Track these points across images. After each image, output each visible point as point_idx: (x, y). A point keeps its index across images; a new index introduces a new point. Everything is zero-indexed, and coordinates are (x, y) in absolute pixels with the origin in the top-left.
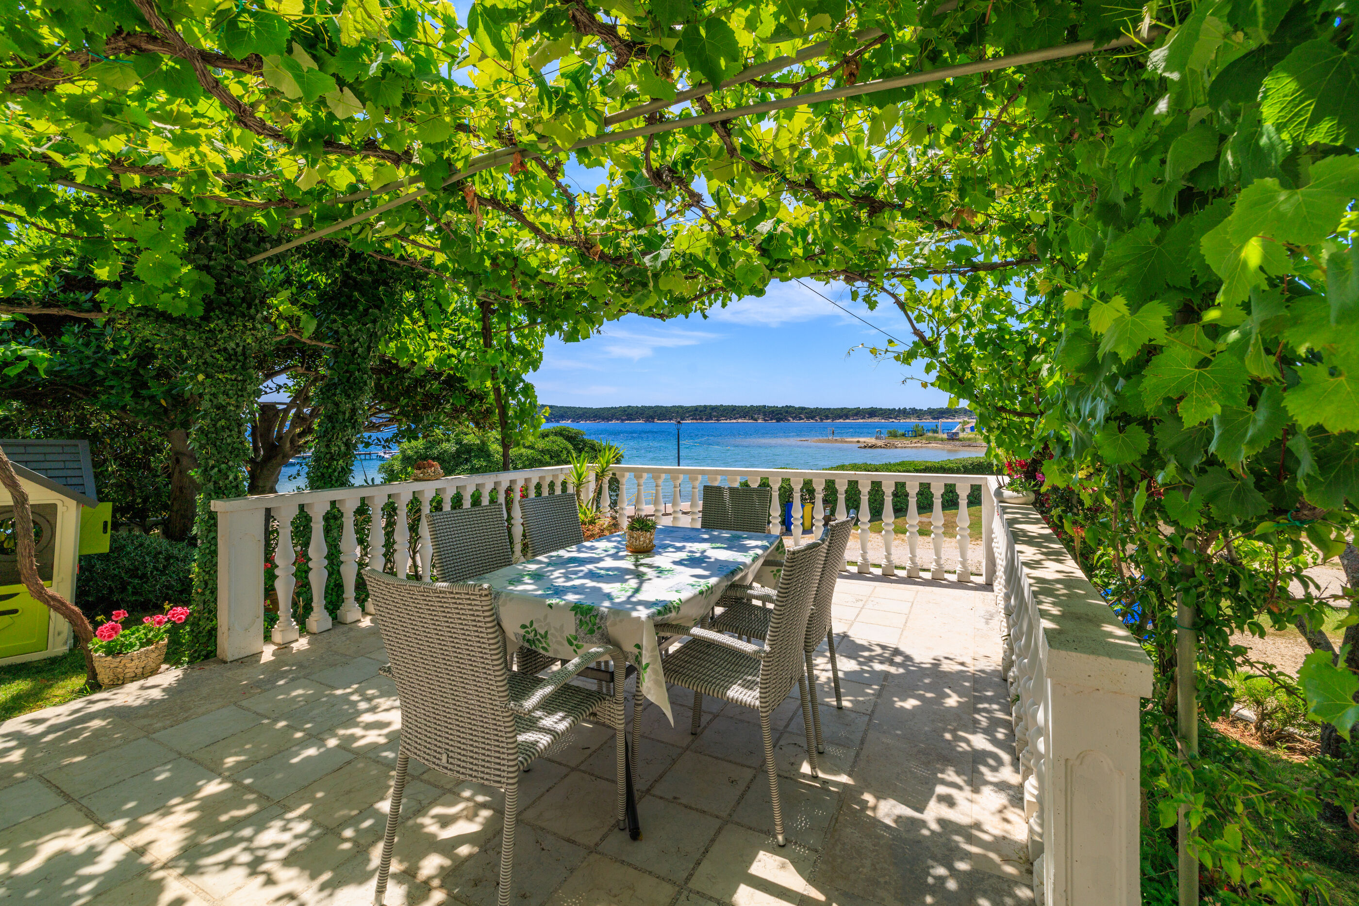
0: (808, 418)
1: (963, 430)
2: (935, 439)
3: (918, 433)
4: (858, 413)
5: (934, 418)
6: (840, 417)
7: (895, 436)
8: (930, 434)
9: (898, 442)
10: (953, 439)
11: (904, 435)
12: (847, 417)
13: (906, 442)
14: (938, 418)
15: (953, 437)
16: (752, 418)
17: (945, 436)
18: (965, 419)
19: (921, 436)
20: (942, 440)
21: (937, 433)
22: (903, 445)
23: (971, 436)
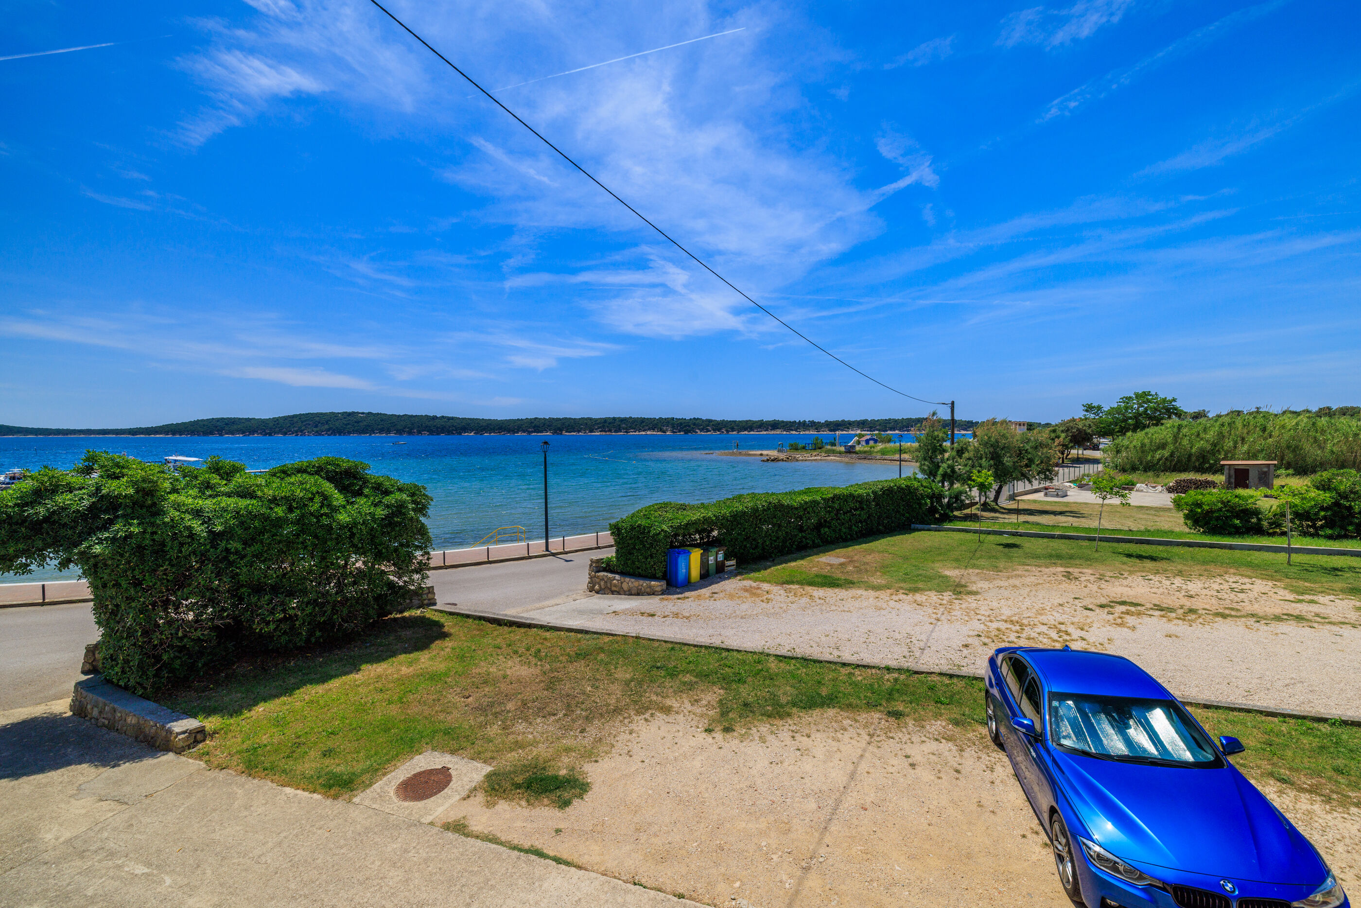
0: (715, 430)
1: (859, 443)
2: (833, 452)
3: (818, 447)
4: (761, 425)
5: (831, 431)
6: (745, 430)
7: (797, 449)
8: (829, 447)
9: (799, 456)
10: (850, 452)
11: (804, 448)
12: (751, 429)
13: (806, 455)
14: (834, 430)
15: (850, 450)
16: (661, 430)
17: (843, 449)
18: (859, 432)
19: (820, 448)
20: (840, 453)
21: (835, 446)
22: (804, 458)
23: (866, 449)
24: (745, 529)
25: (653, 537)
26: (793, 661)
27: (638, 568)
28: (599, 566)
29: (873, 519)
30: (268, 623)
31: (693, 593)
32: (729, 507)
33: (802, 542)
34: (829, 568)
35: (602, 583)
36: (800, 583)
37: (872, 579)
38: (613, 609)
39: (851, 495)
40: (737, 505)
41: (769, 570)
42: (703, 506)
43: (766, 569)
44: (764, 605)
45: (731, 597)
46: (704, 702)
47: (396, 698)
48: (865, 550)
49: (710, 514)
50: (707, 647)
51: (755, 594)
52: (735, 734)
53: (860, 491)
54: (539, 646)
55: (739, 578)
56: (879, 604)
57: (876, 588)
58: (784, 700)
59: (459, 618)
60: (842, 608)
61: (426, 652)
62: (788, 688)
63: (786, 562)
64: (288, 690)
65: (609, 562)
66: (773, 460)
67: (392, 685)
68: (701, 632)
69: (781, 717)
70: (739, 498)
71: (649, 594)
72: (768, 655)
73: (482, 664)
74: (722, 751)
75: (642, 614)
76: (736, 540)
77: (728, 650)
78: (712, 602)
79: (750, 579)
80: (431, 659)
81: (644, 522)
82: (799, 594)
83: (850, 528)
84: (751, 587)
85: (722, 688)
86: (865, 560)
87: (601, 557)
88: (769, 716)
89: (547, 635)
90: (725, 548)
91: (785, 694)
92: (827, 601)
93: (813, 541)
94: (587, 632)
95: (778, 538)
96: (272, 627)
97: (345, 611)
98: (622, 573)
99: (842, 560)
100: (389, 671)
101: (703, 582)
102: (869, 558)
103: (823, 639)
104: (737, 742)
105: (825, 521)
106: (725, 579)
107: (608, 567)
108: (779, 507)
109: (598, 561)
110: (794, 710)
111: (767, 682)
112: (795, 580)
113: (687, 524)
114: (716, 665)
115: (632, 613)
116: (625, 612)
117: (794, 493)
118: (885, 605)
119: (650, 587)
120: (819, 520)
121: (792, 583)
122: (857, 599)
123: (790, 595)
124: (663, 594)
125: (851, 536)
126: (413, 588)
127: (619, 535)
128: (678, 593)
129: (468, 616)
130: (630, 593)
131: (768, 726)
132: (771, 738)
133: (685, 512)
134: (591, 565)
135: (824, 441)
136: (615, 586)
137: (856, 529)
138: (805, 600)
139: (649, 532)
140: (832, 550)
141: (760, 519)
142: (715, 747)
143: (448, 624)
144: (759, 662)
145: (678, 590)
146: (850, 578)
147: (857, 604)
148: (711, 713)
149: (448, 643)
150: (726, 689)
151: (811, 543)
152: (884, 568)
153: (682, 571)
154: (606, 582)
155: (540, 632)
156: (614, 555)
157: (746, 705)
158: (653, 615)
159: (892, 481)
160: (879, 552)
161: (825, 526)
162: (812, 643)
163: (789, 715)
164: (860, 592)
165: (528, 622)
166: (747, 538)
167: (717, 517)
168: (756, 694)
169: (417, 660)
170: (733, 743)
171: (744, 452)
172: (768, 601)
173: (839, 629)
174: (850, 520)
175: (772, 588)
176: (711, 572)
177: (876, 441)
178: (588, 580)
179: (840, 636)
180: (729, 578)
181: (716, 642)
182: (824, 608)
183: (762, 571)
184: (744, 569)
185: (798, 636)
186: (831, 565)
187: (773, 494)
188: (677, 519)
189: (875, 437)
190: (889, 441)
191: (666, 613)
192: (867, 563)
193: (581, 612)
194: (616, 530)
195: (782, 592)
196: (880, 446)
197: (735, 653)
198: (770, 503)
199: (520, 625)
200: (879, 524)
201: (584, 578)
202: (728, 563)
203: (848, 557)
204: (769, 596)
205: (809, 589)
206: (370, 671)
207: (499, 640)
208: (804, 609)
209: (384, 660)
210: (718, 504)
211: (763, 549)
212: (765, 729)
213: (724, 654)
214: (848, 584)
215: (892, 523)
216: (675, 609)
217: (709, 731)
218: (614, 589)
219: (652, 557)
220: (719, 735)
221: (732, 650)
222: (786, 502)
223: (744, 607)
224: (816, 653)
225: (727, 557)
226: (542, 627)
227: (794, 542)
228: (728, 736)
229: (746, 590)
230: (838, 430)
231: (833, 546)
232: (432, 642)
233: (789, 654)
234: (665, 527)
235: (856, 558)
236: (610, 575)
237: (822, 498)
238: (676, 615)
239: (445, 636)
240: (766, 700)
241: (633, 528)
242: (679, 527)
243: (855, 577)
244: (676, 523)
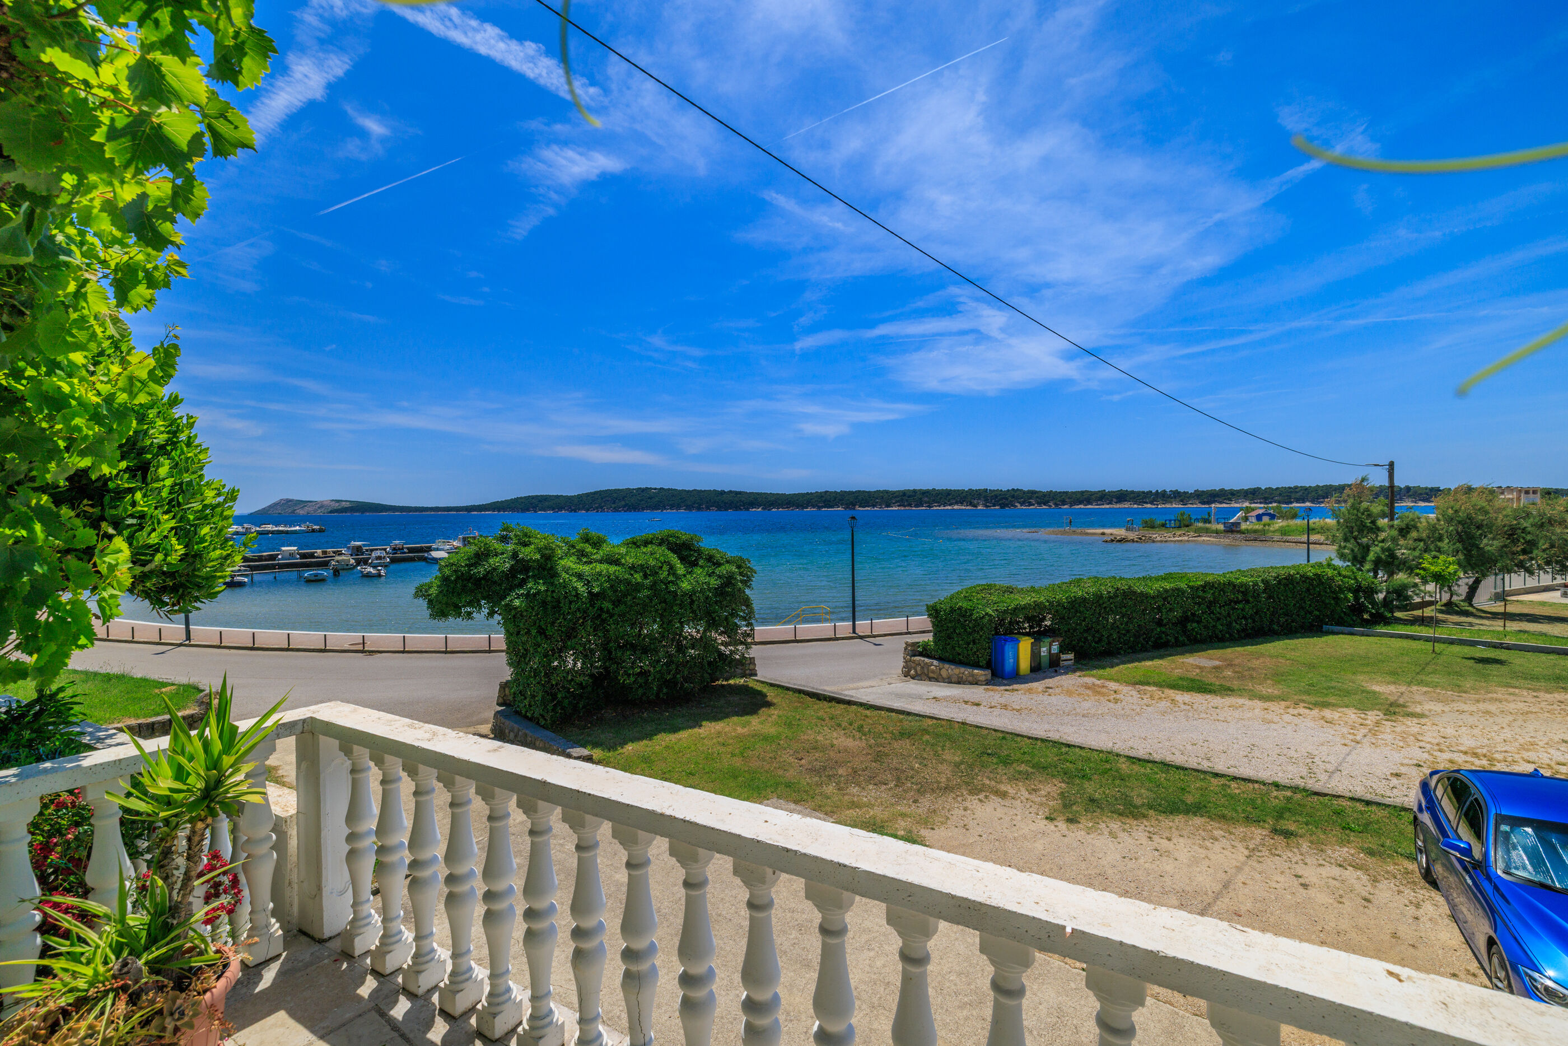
0: (1040, 504)
1: (1246, 519)
2: (1207, 531)
3: (1183, 524)
4: (1103, 497)
5: (1203, 503)
6: (1080, 503)
7: (1153, 527)
8: (1200, 525)
9: (1156, 535)
10: (1232, 532)
11: (1164, 525)
12: (1089, 502)
13: (1167, 535)
14: (1209, 503)
15: (1232, 529)
16: (971, 504)
17: (1221, 527)
18: (1246, 504)
19: (1187, 526)
20: (1217, 532)
21: (1210, 522)
22: (1163, 539)
23: (1257, 527)
24: (1085, 618)
25: (976, 620)
26: (1150, 765)
27: (959, 654)
28: (915, 651)
29: (1263, 615)
30: (629, 675)
31: (1023, 686)
32: (1066, 592)
33: (1160, 638)
34: (1198, 671)
35: (919, 668)
36: (1159, 685)
37: (1259, 688)
38: (933, 695)
39: (1230, 583)
40: (1075, 589)
41: (1116, 668)
42: (1033, 589)
43: (1112, 667)
44: (1111, 705)
45: (1069, 693)
46: (1043, 793)
47: (737, 751)
48: (1251, 653)
49: (1042, 599)
50: (1043, 740)
51: (1099, 693)
52: (1081, 826)
53: (1244, 579)
54: (861, 722)
55: (1078, 674)
56: (1269, 717)
57: (1263, 698)
58: (1138, 801)
59: (780, 690)
60: (1215, 716)
61: (755, 716)
62: (1143, 791)
63: (1140, 660)
64: (649, 736)
65: (925, 646)
66: (1119, 541)
67: (731, 741)
68: (1035, 726)
69: (1135, 817)
70: (1078, 582)
71: (971, 684)
72: (1118, 755)
73: (809, 732)
74: (1066, 840)
75: (966, 702)
76: (1075, 630)
77: (1069, 746)
78: (1046, 697)
79: (1093, 676)
80: (761, 723)
81: (965, 605)
82: (1157, 697)
83: (1229, 625)
84: (1094, 684)
85: (1063, 782)
86: (1249, 665)
87: (917, 640)
88: (1121, 814)
89: (868, 712)
90: (1061, 639)
91: (1140, 795)
92: (1195, 707)
93: (1176, 639)
94: (909, 714)
95: (1128, 631)
96: (632, 679)
97: (686, 673)
98: (940, 659)
99: (1217, 663)
100: (727, 730)
101: (1034, 675)
102: (1256, 663)
103: (1189, 747)
104: (1083, 833)
105: (1193, 614)
106: (1061, 674)
107: (925, 652)
108: (1129, 594)
109: (914, 644)
110: (1151, 812)
111: (1117, 782)
112: (1151, 681)
113: (1015, 609)
114: (1055, 759)
115: (955, 700)
116: (946, 699)
117: (1150, 578)
118: (1276, 719)
119: (973, 675)
120: (1184, 612)
121: (1148, 684)
122: (1237, 708)
123: (1145, 697)
124: (987, 684)
125: (1231, 635)
126: (738, 657)
127: (936, 617)
128: (1005, 685)
129: (788, 689)
130: (949, 681)
131: (1119, 823)
132: (1122, 835)
133: (1012, 596)
134: (906, 649)
135: (1194, 517)
136: (933, 672)
137: (1238, 627)
138: (1164, 704)
139: (971, 615)
140: (1203, 650)
141: (1105, 608)
142: (1058, 834)
143: (771, 694)
144: (1107, 762)
145: (1005, 682)
146: (1228, 684)
147: (1237, 714)
148: (1051, 803)
149: (772, 711)
150: (1068, 783)
151: (1173, 640)
152: (1278, 676)
153: (1009, 662)
154: (922, 668)
155: (860, 709)
156: (931, 639)
157: (1092, 800)
158: (978, 705)
159: (1293, 567)
160: (1271, 656)
161: (1193, 621)
162: (1174, 750)
163: (1145, 816)
164: (1241, 701)
165: (847, 698)
166: (1088, 630)
167: (1051, 603)
168: (1104, 793)
169: (749, 723)
170: (1077, 834)
171: (1079, 530)
172: (1116, 701)
173: (1211, 739)
174: (1229, 615)
175: (1120, 688)
176: (1043, 665)
177: (1272, 517)
178: (902, 664)
179: (1212, 746)
180: (1066, 673)
181: (1054, 736)
182: (1190, 714)
183: (1108, 669)
184: (1085, 665)
185: (1156, 741)
186: (1200, 668)
187: (1121, 579)
188: (1003, 602)
189: (1272, 512)
190: (1294, 516)
191: (993, 704)
192: (1254, 669)
193: (899, 696)
194: (934, 612)
195: (1134, 693)
196: (1279, 523)
197: (1077, 750)
198: (1118, 589)
199: (839, 701)
200: (1272, 622)
201: (899, 663)
202: (1064, 657)
203: (1225, 660)
204: (1118, 697)
205: (1171, 693)
206: (709, 729)
207: (821, 713)
208: (1164, 713)
209: (720, 719)
210: (1052, 589)
211: (1109, 643)
212: (1116, 826)
213: (1064, 750)
214: (1226, 690)
215: (1293, 621)
216: (1003, 701)
217: (1050, 819)
218: (931, 675)
219: (974, 643)
220: (1062, 825)
221: (1074, 746)
222: (1139, 588)
223: (1086, 705)
224: (1179, 760)
225: (1063, 650)
226: (861, 704)
227: (1150, 638)
228: (1072, 826)
229: (1087, 687)
230: (1214, 502)
231: (1204, 646)
232: (759, 709)
233: (1146, 757)
234: (989, 611)
235: (1236, 662)
236: (927, 660)
237: (1189, 586)
238: (1005, 707)
239: (769, 705)
240: (1116, 799)
241: (952, 610)
242: (1005, 612)
243: (1235, 684)
244: (1002, 607)
